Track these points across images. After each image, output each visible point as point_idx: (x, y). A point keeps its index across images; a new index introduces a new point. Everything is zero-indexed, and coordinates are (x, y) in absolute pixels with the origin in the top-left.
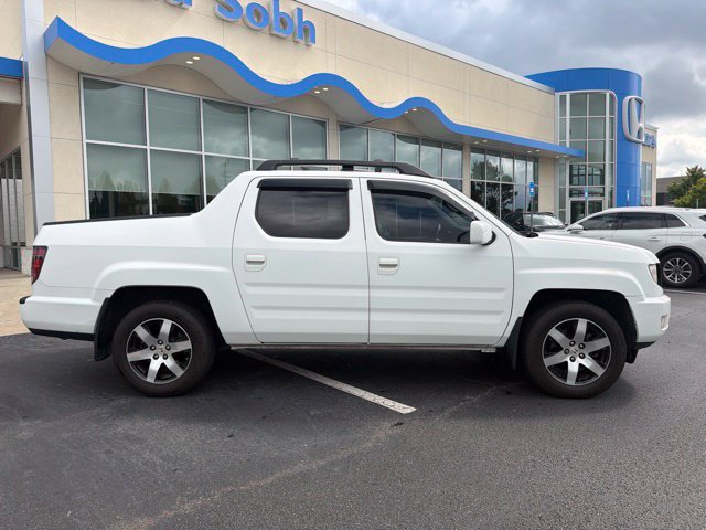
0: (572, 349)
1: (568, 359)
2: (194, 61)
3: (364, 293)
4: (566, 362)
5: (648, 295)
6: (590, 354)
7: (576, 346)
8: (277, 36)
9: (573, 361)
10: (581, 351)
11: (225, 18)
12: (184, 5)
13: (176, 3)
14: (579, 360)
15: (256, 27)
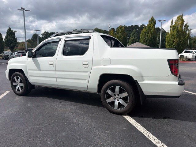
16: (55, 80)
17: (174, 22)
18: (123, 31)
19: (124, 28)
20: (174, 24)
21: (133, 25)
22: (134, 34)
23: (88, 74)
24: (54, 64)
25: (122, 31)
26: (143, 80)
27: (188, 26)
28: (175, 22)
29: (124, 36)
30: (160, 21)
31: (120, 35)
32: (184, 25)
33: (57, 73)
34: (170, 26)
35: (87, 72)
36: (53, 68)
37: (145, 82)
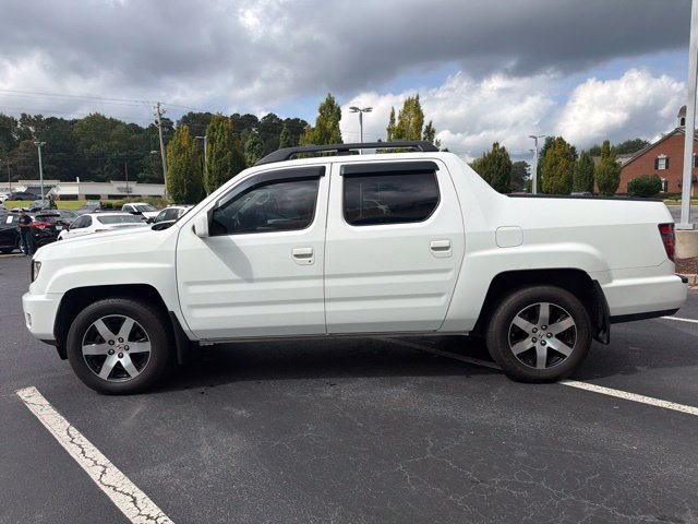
16: (318, 307)
17: (396, 116)
18: (229, 135)
19: (233, 123)
20: (397, 122)
21: (238, 115)
22: (255, 144)
23: (449, 276)
24: (316, 254)
25: (226, 133)
26: (610, 280)
27: (434, 132)
28: (400, 118)
29: (235, 153)
30: (355, 109)
31: (218, 146)
32: (424, 127)
33: (329, 283)
34: (389, 130)
35: (446, 271)
36: (314, 270)
37: (616, 283)
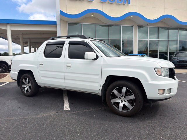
0: (122, 98)
1: (120, 102)
2: (93, 15)
3: (63, 74)
4: (119, 102)
5: (152, 80)
6: (128, 101)
7: (123, 97)
8: (118, 4)
9: (122, 102)
10: (125, 99)
11: (103, 2)
12: (92, 1)
13: (89, 1)
14: (124, 102)
15: (111, 3)
